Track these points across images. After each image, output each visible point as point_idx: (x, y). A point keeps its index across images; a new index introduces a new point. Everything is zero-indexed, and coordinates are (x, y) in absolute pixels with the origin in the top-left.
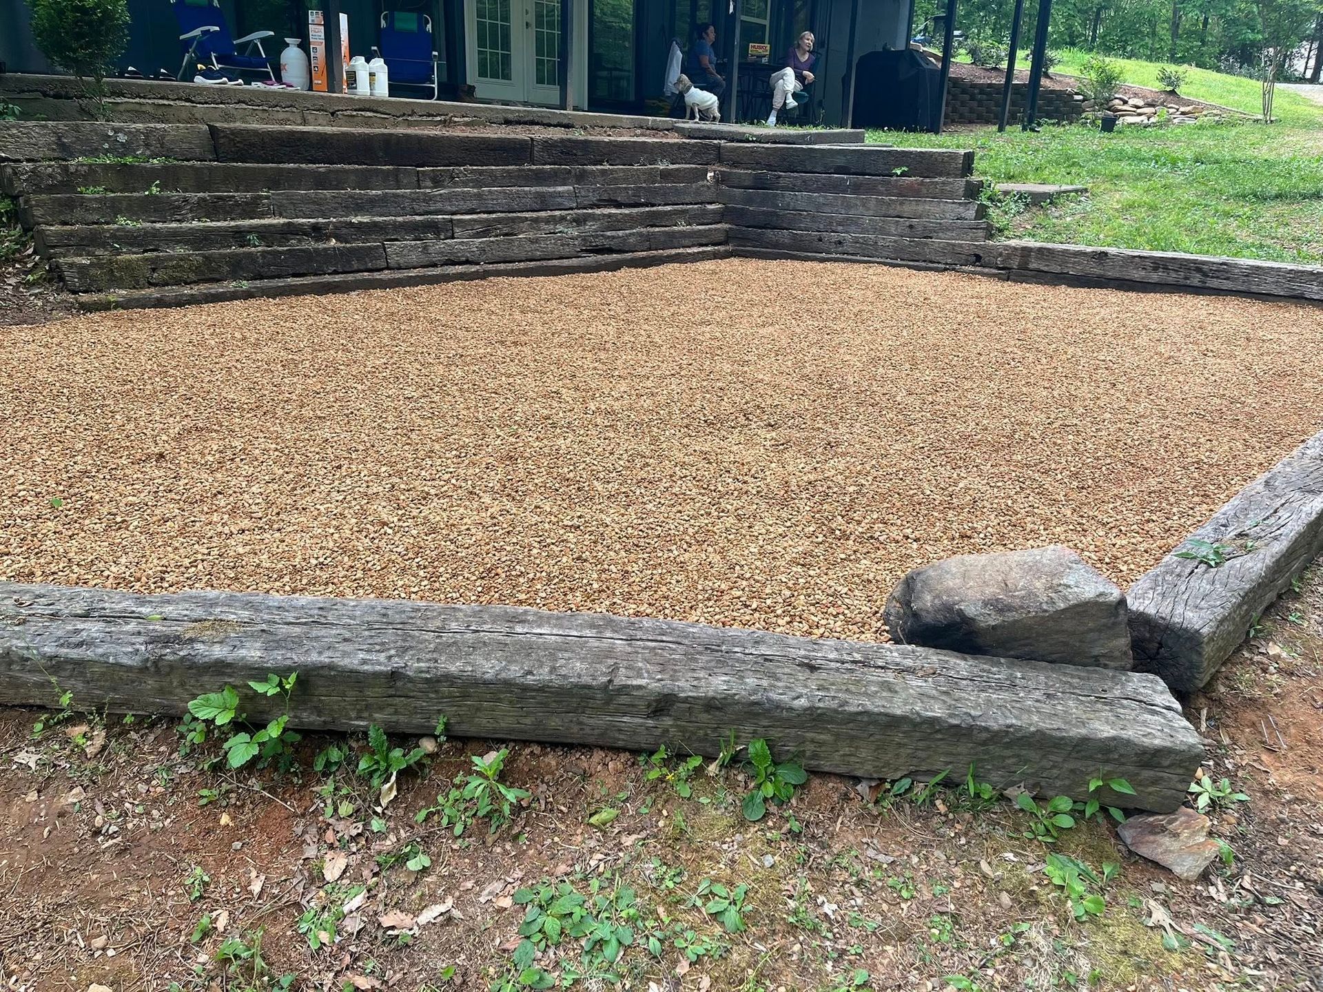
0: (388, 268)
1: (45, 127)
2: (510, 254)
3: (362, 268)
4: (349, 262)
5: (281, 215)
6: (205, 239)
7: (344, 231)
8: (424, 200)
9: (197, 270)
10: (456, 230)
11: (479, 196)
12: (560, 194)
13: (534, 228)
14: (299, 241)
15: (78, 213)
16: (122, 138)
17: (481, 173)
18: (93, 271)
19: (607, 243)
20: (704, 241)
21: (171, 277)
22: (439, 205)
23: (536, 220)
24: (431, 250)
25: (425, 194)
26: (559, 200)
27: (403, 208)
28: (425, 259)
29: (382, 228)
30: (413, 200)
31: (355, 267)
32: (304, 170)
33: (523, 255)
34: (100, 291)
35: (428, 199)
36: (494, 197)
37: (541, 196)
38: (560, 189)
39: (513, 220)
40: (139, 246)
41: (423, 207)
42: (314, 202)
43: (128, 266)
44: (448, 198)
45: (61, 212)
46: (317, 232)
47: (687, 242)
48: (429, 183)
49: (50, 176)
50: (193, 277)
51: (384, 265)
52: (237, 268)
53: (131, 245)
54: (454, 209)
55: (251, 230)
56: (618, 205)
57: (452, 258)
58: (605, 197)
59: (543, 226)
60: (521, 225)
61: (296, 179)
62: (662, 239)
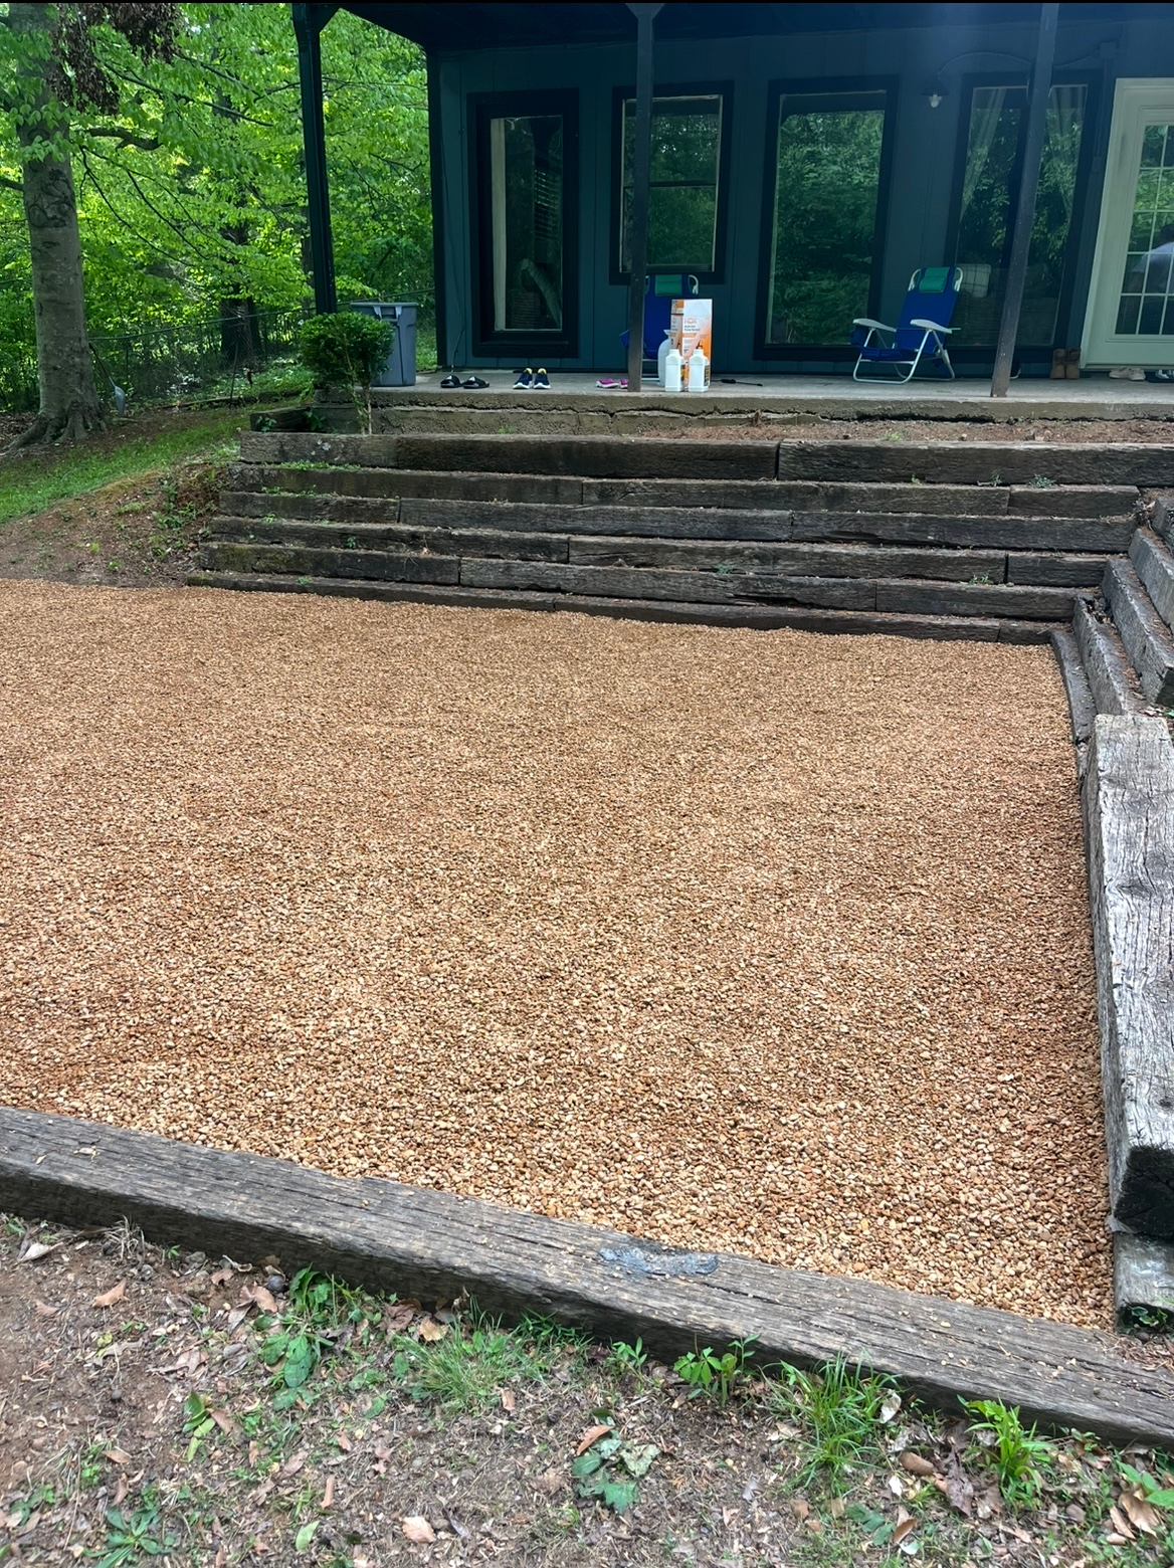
0: (459, 584)
1: (273, 437)
2: (620, 588)
3: (430, 580)
4: (418, 572)
5: (405, 522)
6: (317, 537)
7: (443, 541)
8: (561, 517)
9: (288, 563)
10: (572, 552)
11: (635, 516)
12: (763, 521)
13: (687, 561)
14: (397, 547)
15: (248, 507)
16: (327, 447)
17: (667, 488)
18: (218, 555)
19: (786, 592)
20: (1008, 611)
21: (268, 567)
22: (579, 523)
23: (692, 551)
24: (514, 572)
25: (564, 510)
26: (762, 528)
27: (533, 524)
28: (504, 581)
29: (482, 543)
30: (548, 515)
31: (424, 579)
32: (455, 479)
33: (639, 592)
34: (218, 570)
35: (566, 515)
36: (658, 518)
37: (733, 521)
38: (767, 513)
39: (655, 548)
40: (269, 538)
41: (559, 524)
42: (440, 511)
43: (240, 554)
44: (593, 517)
45: (237, 506)
46: (414, 540)
47: (963, 608)
48: (594, 498)
49: (252, 477)
50: (284, 568)
51: (454, 579)
52: (320, 565)
53: (264, 537)
54: (597, 529)
55: (355, 533)
56: (875, 541)
57: (539, 583)
58: (852, 528)
59: (701, 559)
60: (668, 555)
61: (443, 488)
62: (905, 597)
